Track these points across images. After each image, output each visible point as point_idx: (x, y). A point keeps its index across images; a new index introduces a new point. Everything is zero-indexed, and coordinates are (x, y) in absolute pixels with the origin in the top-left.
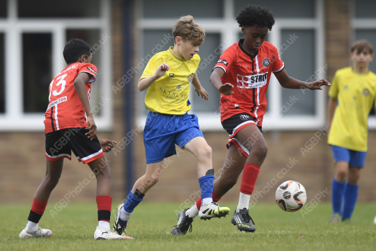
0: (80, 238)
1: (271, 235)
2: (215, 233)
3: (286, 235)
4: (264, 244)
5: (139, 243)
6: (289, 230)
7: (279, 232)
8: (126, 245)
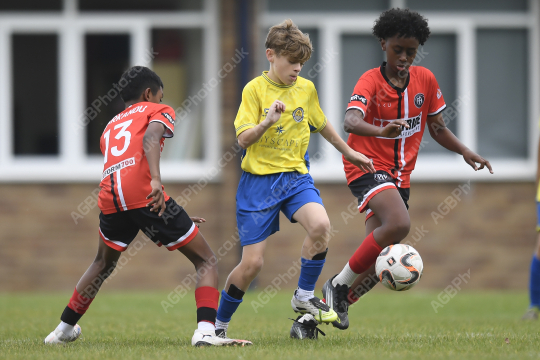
0: (172, 343)
1: (460, 340)
2: (376, 336)
3: (484, 340)
4: (451, 353)
5: (261, 351)
6: (489, 331)
7: (473, 335)
8: (242, 354)
